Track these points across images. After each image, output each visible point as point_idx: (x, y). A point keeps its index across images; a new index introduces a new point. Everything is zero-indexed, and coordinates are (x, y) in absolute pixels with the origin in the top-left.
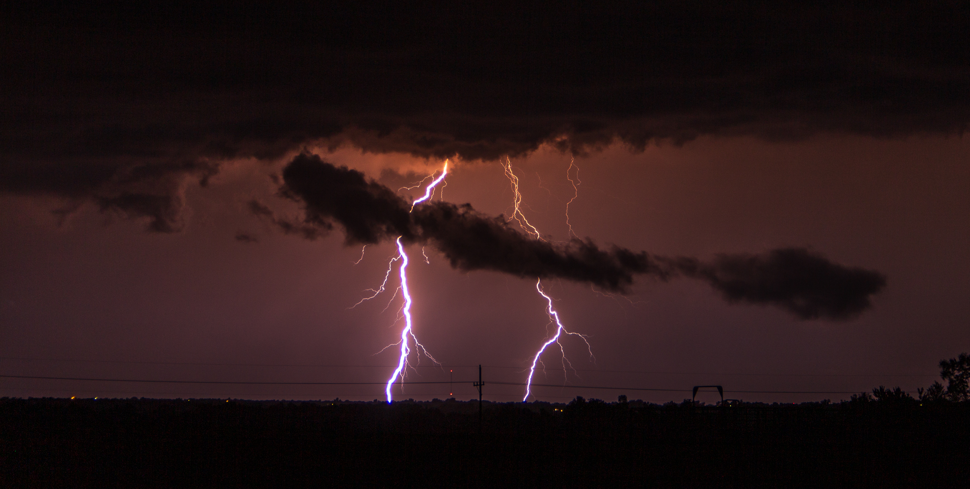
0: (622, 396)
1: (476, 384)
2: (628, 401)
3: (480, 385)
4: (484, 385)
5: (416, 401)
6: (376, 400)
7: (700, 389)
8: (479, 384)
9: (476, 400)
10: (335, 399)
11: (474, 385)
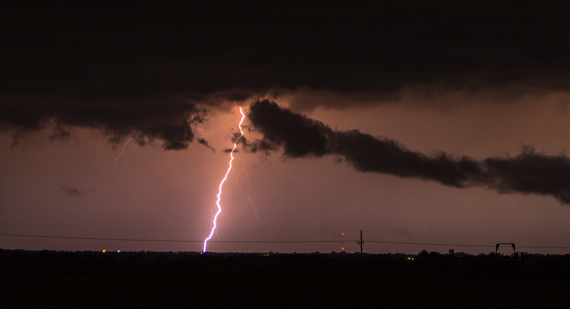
0: (451, 250)
1: (358, 242)
2: (455, 253)
3: (361, 243)
4: (363, 243)
5: (320, 253)
6: (296, 252)
7: (500, 245)
8: (360, 242)
9: (359, 252)
10: (270, 252)
11: (358, 243)
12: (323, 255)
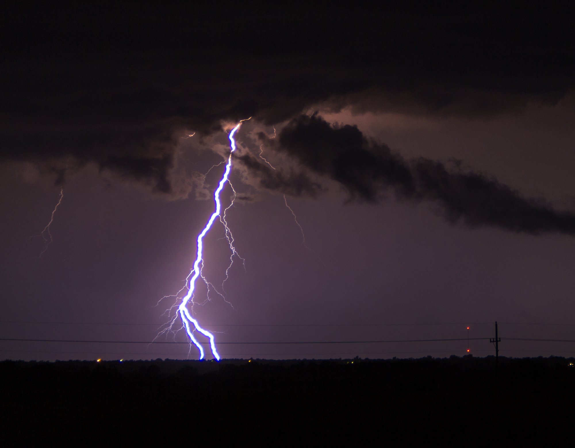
1: (492, 340)
3: (497, 341)
4: (500, 341)
5: (434, 358)
6: (395, 357)
8: (495, 340)
9: (493, 356)
10: (355, 357)
11: (491, 342)
12: (438, 361)
